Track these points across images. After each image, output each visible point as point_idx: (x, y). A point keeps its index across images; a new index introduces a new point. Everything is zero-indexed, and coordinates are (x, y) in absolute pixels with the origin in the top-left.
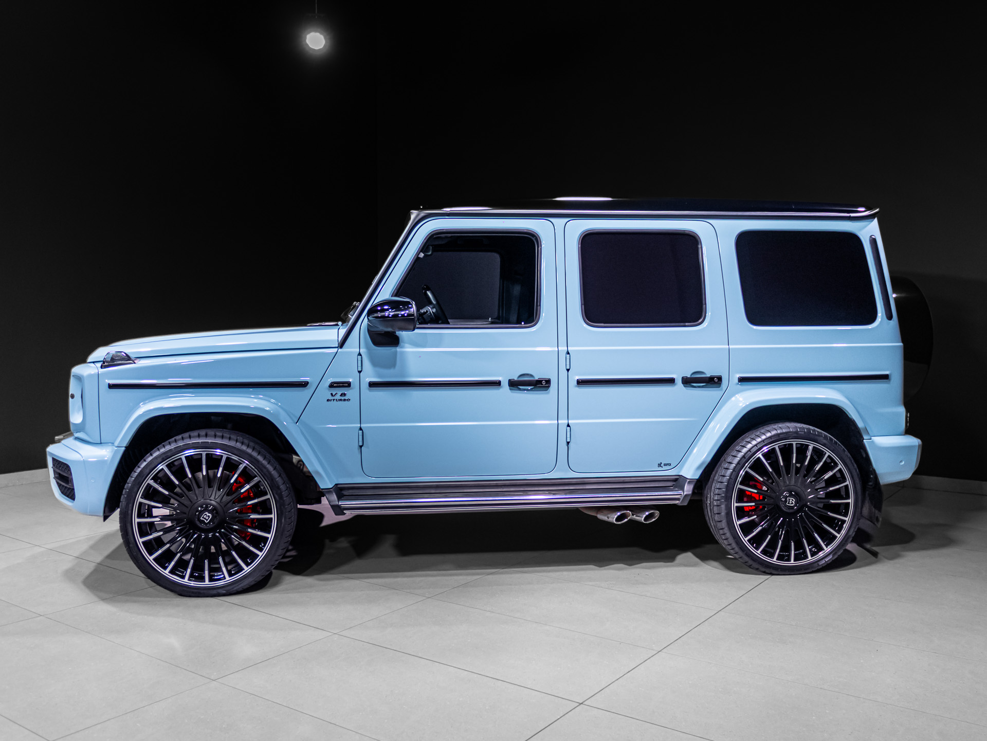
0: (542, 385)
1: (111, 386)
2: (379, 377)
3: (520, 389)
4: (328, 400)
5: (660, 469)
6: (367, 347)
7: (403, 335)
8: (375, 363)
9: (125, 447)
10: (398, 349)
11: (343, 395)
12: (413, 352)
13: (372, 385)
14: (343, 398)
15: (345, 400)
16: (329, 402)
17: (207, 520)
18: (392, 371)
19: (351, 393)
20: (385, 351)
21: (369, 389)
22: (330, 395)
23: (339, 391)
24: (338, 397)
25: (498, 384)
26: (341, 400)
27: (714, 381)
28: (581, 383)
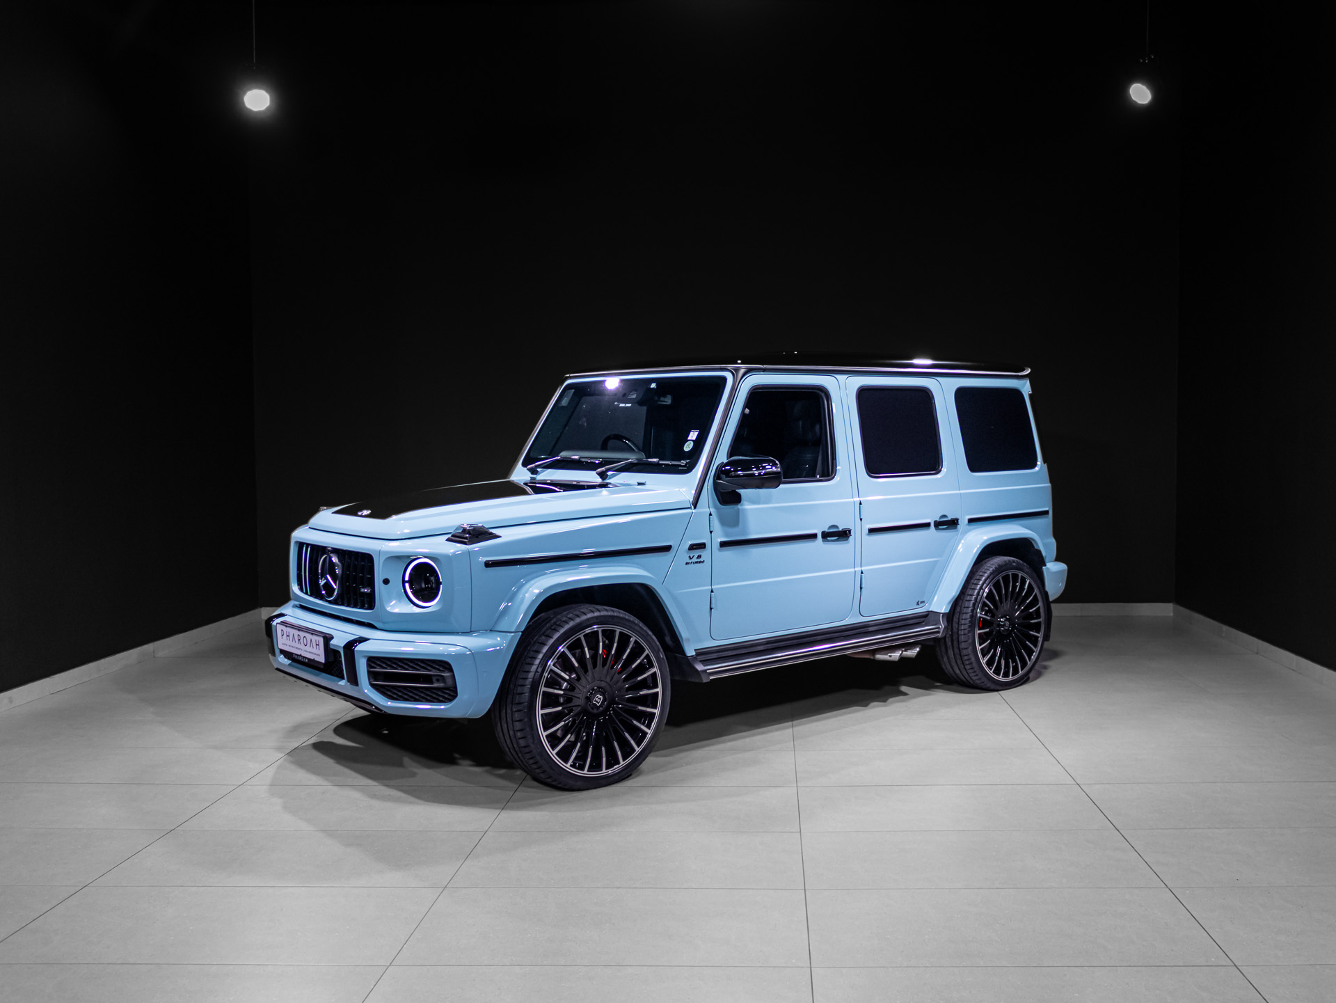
0: (844, 535)
1: (488, 565)
2: (727, 535)
3: (829, 541)
4: (687, 564)
5: (918, 606)
6: (716, 507)
7: (742, 492)
8: (723, 522)
9: (522, 632)
10: (739, 506)
11: (699, 557)
12: (752, 509)
13: (724, 544)
14: (699, 560)
15: (700, 562)
16: (688, 565)
17: (598, 703)
18: (736, 529)
19: (705, 554)
20: (729, 509)
21: (719, 550)
22: (688, 558)
23: (696, 553)
24: (694, 560)
25: (814, 536)
26: (696, 562)
27: (952, 524)
28: (872, 531)
